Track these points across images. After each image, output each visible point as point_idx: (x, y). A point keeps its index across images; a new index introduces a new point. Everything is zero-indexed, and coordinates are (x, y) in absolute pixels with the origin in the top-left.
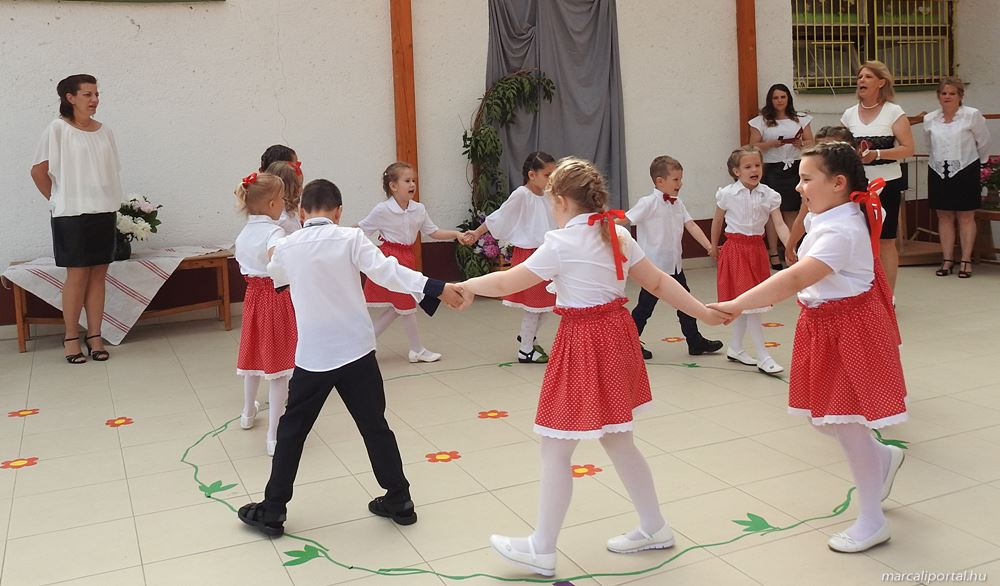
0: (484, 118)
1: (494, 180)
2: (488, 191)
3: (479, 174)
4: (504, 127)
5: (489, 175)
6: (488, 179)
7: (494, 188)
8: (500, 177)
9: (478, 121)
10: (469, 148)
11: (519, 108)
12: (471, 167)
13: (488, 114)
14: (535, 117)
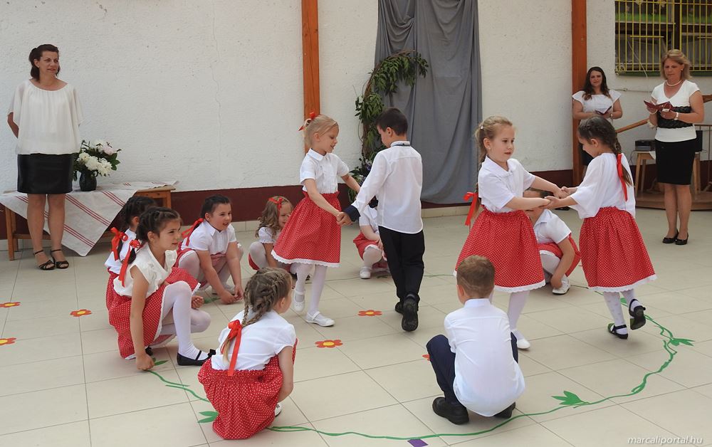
0: (372, 87)
2: (374, 145)
3: (367, 131)
4: (388, 95)
9: (368, 90)
10: (360, 111)
11: (400, 81)
12: (362, 125)
13: (376, 84)
14: (412, 88)
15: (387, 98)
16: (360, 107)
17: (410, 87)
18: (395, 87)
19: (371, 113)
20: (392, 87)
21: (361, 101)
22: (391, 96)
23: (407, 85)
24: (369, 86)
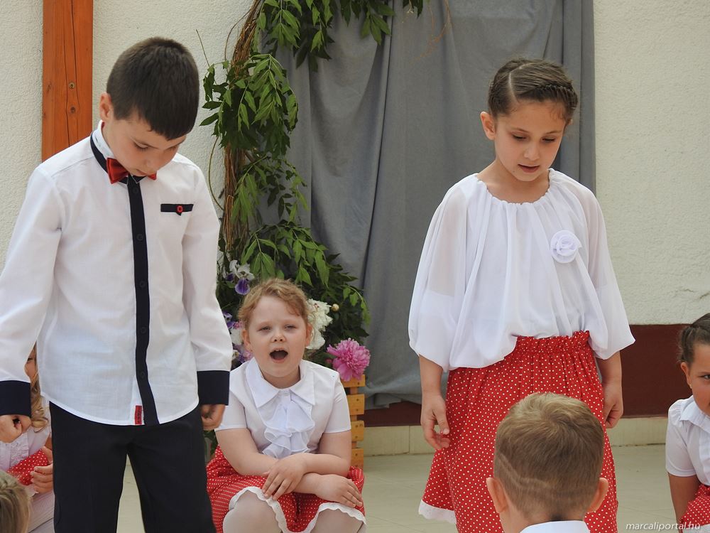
0: (257, 39)
1: (274, 192)
2: (259, 217)
3: (238, 175)
4: (305, 66)
5: (263, 177)
6: (260, 186)
7: (274, 208)
8: (290, 184)
9: (244, 48)
10: (217, 110)
11: (342, 21)
12: (220, 154)
13: (269, 30)
14: (380, 48)
15: (300, 75)
16: (216, 96)
17: (372, 44)
18: (328, 40)
19: (251, 114)
20: (318, 39)
21: (220, 78)
22: (314, 69)
23: (363, 36)
24: (246, 35)
